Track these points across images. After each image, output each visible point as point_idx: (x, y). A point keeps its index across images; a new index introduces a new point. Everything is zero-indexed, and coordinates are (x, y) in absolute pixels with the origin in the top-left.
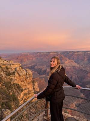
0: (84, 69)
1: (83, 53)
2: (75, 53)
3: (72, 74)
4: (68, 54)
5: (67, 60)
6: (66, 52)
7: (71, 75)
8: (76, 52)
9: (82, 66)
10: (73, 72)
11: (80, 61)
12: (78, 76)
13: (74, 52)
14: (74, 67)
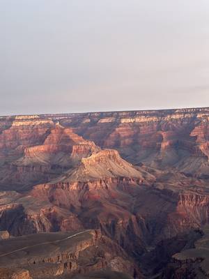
0: (161, 186)
1: (154, 119)
2: (123, 121)
3: (114, 209)
4: (93, 123)
5: (90, 152)
6: (85, 116)
7: (110, 215)
8: (125, 117)
9: (152, 172)
10: (120, 202)
11: (143, 153)
12: (137, 219)
13: (117, 115)
14: (122, 178)
